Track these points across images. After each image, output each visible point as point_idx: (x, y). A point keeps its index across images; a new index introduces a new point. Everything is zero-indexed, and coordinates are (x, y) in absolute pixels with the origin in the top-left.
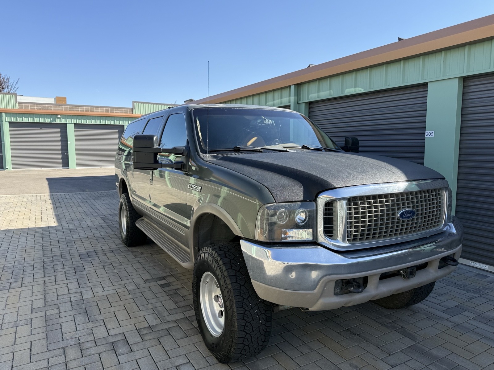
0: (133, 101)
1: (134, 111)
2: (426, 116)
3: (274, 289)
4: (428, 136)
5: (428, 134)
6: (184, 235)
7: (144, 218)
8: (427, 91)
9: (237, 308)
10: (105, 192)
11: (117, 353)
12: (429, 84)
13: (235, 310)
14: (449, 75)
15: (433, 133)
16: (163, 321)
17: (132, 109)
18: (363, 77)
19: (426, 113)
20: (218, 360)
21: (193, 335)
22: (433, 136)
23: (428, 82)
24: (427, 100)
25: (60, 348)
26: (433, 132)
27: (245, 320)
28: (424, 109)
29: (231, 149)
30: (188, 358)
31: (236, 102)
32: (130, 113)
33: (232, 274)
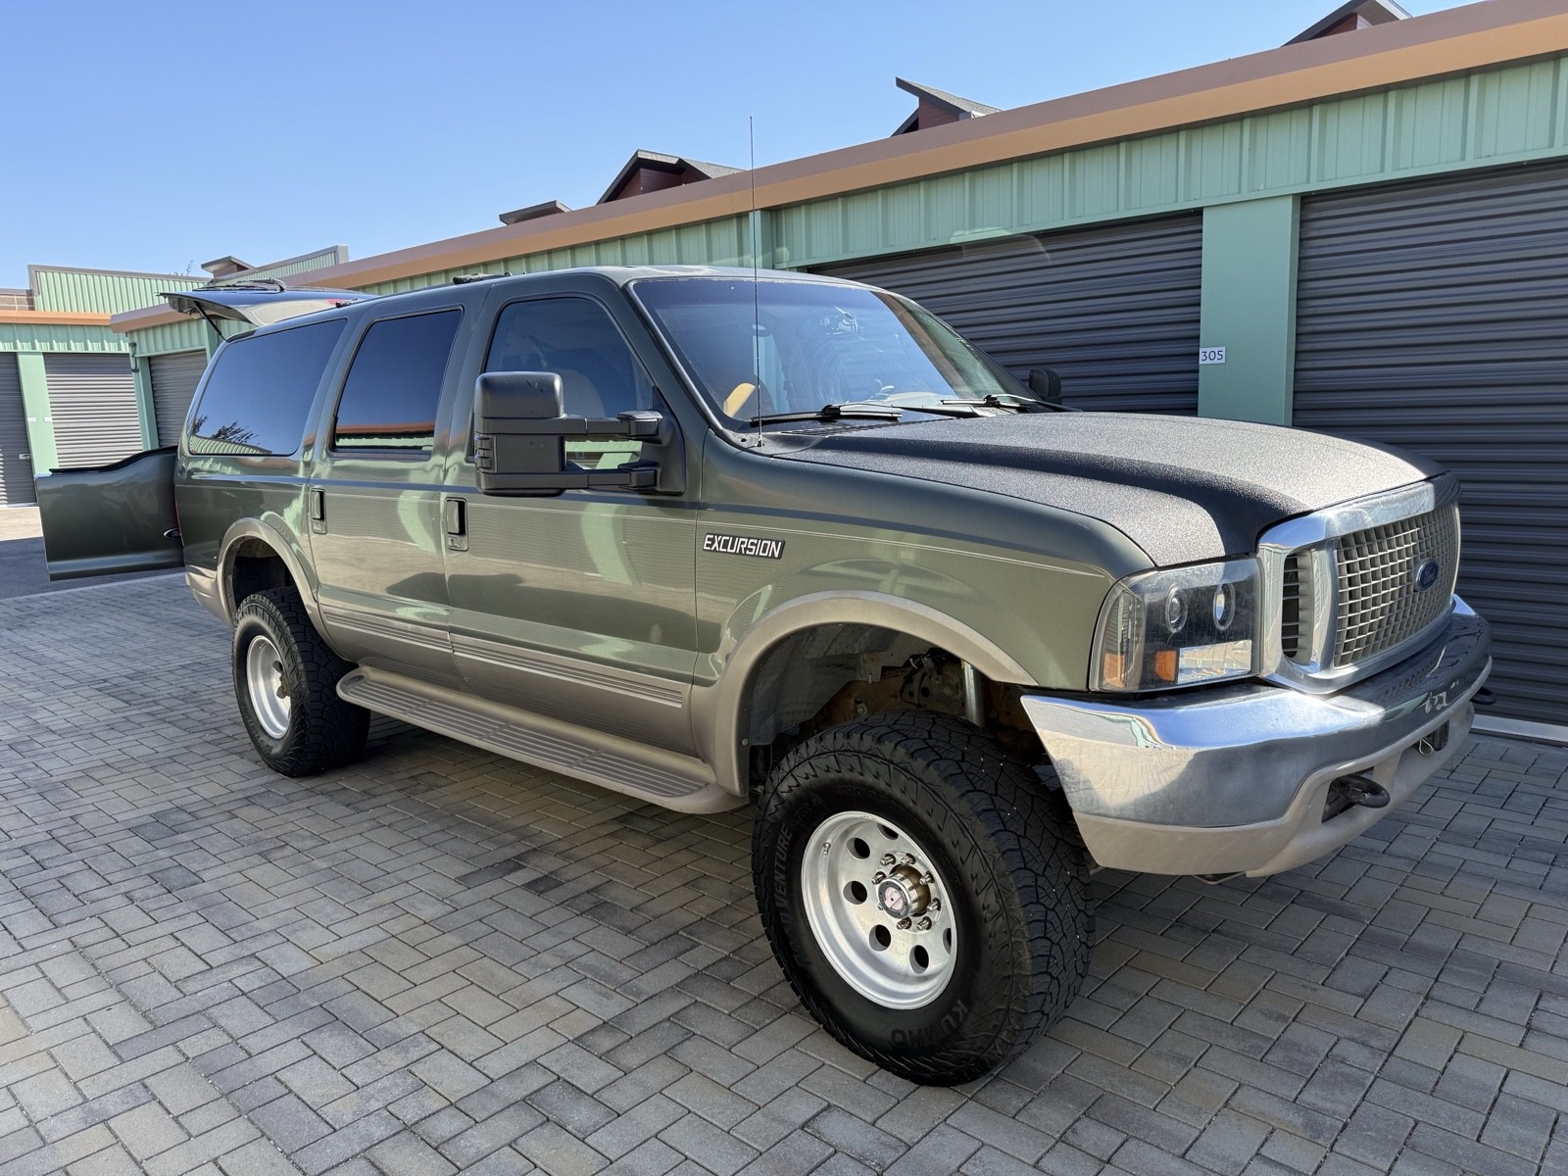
0: (30, 266)
1: (38, 299)
2: (1199, 304)
3: (1172, 832)
4: (1208, 361)
5: (1207, 355)
6: (679, 706)
7: (366, 670)
8: (1201, 231)
9: (1025, 906)
10: (31, 601)
11: (569, 1128)
12: (1206, 214)
13: (1020, 913)
14: (1265, 189)
15: (1223, 354)
16: (638, 998)
17: (30, 293)
18: (995, 191)
19: (1200, 296)
20: (913, 1080)
21: (767, 1021)
22: (1223, 361)
23: (1202, 208)
24: (1201, 257)
25: (347, 1160)
26: (1223, 349)
27: (1049, 939)
28: (1193, 283)
29: (814, 415)
30: (815, 1093)
31: (550, 260)
32: (20, 309)
33: (985, 807)
